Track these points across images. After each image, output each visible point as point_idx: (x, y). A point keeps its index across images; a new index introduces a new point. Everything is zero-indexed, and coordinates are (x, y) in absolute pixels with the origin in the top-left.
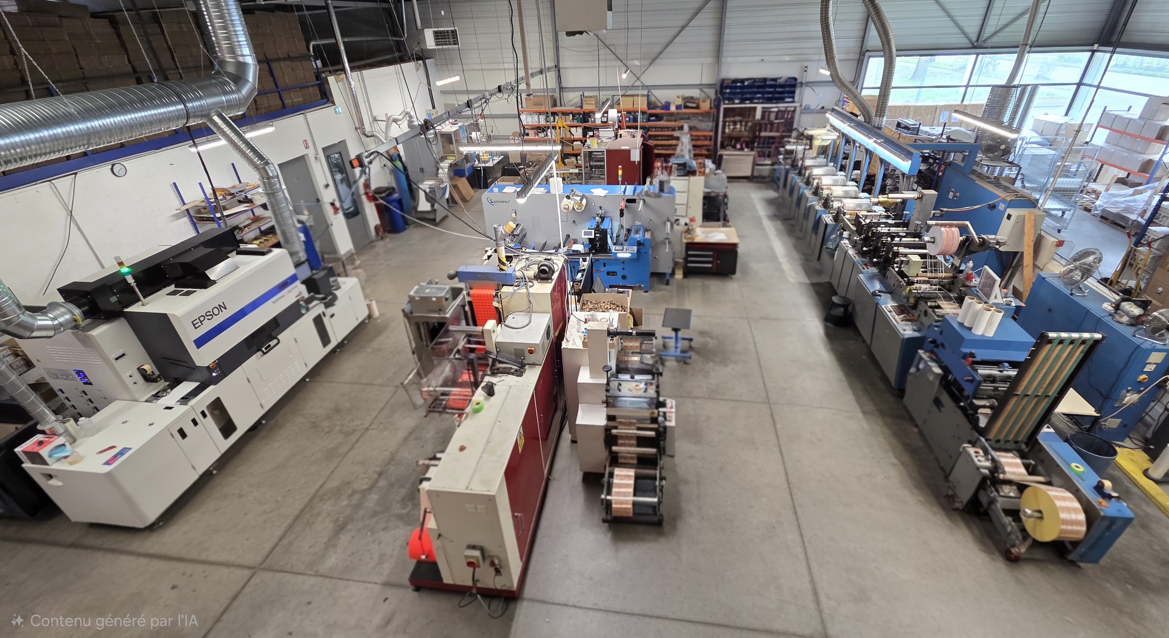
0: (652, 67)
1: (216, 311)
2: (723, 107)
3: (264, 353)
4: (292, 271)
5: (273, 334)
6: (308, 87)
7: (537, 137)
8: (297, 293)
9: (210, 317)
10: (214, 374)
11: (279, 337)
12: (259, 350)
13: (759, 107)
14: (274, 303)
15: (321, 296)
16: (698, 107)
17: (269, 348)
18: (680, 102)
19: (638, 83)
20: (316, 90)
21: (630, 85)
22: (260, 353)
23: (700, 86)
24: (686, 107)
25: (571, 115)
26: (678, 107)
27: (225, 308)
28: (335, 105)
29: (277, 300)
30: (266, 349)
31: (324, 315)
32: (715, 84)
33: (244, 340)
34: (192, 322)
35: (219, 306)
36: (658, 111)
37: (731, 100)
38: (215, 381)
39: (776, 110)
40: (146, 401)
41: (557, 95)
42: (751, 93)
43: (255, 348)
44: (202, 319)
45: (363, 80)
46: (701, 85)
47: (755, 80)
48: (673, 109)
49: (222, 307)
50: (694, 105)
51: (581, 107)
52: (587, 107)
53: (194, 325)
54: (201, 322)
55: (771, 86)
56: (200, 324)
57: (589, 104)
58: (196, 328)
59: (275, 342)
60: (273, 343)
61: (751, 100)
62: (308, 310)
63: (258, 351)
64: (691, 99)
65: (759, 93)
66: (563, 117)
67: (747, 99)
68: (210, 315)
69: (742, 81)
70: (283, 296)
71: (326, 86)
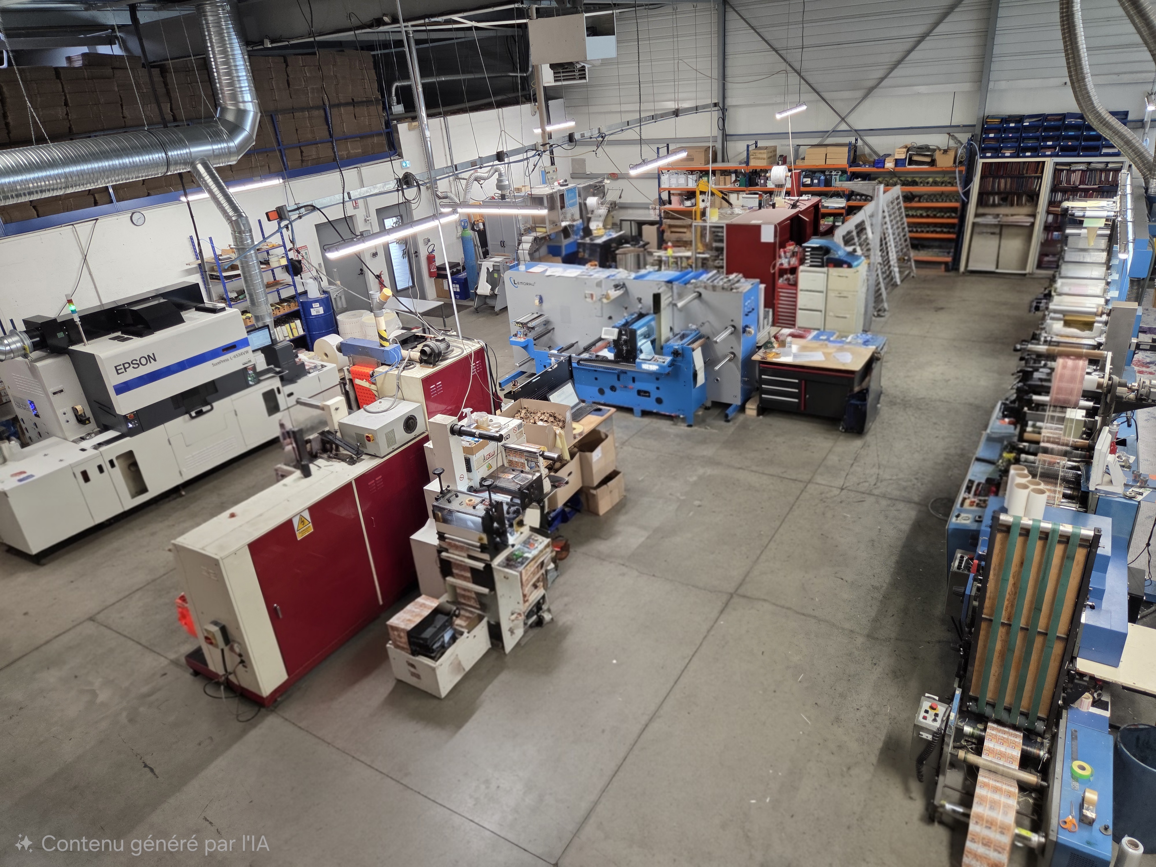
0: (867, 103)
1: (143, 361)
2: (980, 162)
3: (193, 418)
4: (243, 334)
5: (208, 398)
6: (372, 136)
7: (682, 207)
8: (246, 361)
9: (136, 366)
10: (130, 426)
11: (215, 404)
12: (188, 412)
13: (1050, 163)
14: (214, 365)
15: (278, 369)
16: (933, 163)
17: (200, 413)
18: (901, 155)
19: (843, 127)
20: (383, 140)
21: (830, 129)
22: (187, 416)
23: (950, 130)
24: (911, 162)
25: (733, 176)
26: (897, 162)
27: (155, 360)
28: (402, 157)
29: (219, 363)
30: (196, 413)
31: (279, 392)
32: (974, 126)
33: (172, 398)
34: (116, 367)
35: (149, 356)
36: (866, 169)
37: (997, 152)
38: (131, 433)
39: (1082, 167)
40: (74, 441)
41: (719, 146)
42: (1037, 139)
43: (183, 409)
44: (127, 365)
45: (447, 128)
46: (951, 126)
47: (1043, 117)
48: (889, 165)
49: (152, 358)
50: (928, 160)
51: (747, 163)
52: (756, 163)
53: (117, 370)
54: (125, 369)
55: (1071, 127)
56: (123, 370)
57: (759, 158)
58: (118, 374)
59: (208, 407)
60: (205, 409)
61: (1035, 151)
62: (259, 382)
63: (186, 413)
64: (922, 150)
65: (1050, 138)
66: (722, 178)
67: (1027, 149)
68: (136, 363)
69: (1020, 119)
70: (227, 360)
71: (395, 135)
